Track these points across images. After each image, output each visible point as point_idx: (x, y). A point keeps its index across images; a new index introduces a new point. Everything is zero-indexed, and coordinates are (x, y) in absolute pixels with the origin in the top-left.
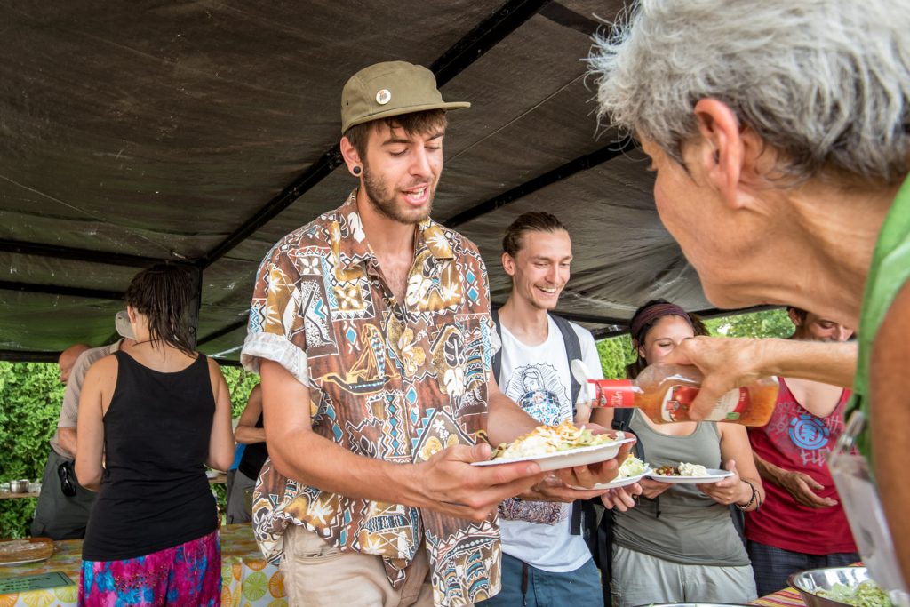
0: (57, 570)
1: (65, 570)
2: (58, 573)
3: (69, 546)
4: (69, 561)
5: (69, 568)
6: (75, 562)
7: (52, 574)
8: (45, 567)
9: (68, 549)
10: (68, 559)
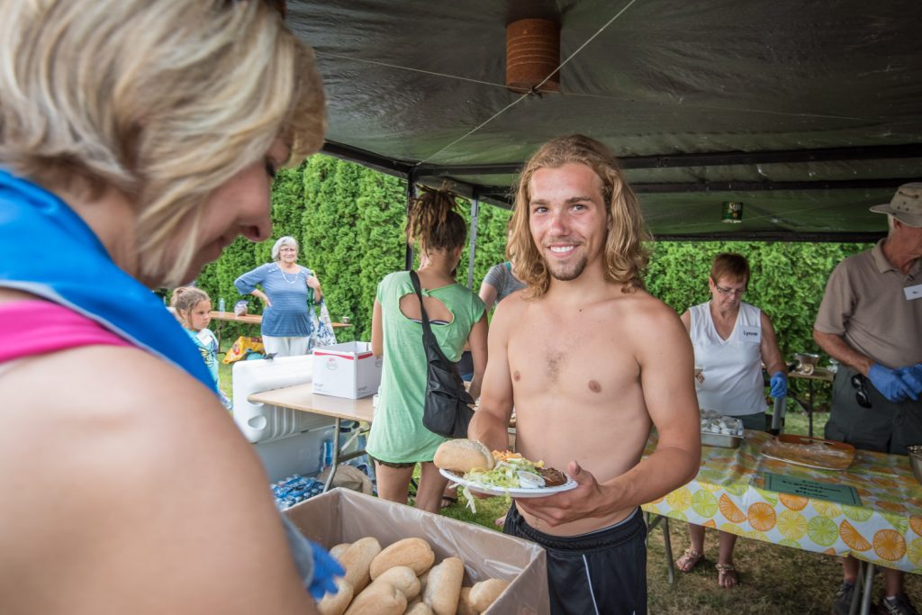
0: (849, 484)
1: (859, 487)
2: (850, 488)
3: (873, 459)
4: (866, 478)
5: (864, 486)
6: (872, 480)
7: (844, 486)
8: (841, 477)
9: (870, 463)
10: (866, 474)
